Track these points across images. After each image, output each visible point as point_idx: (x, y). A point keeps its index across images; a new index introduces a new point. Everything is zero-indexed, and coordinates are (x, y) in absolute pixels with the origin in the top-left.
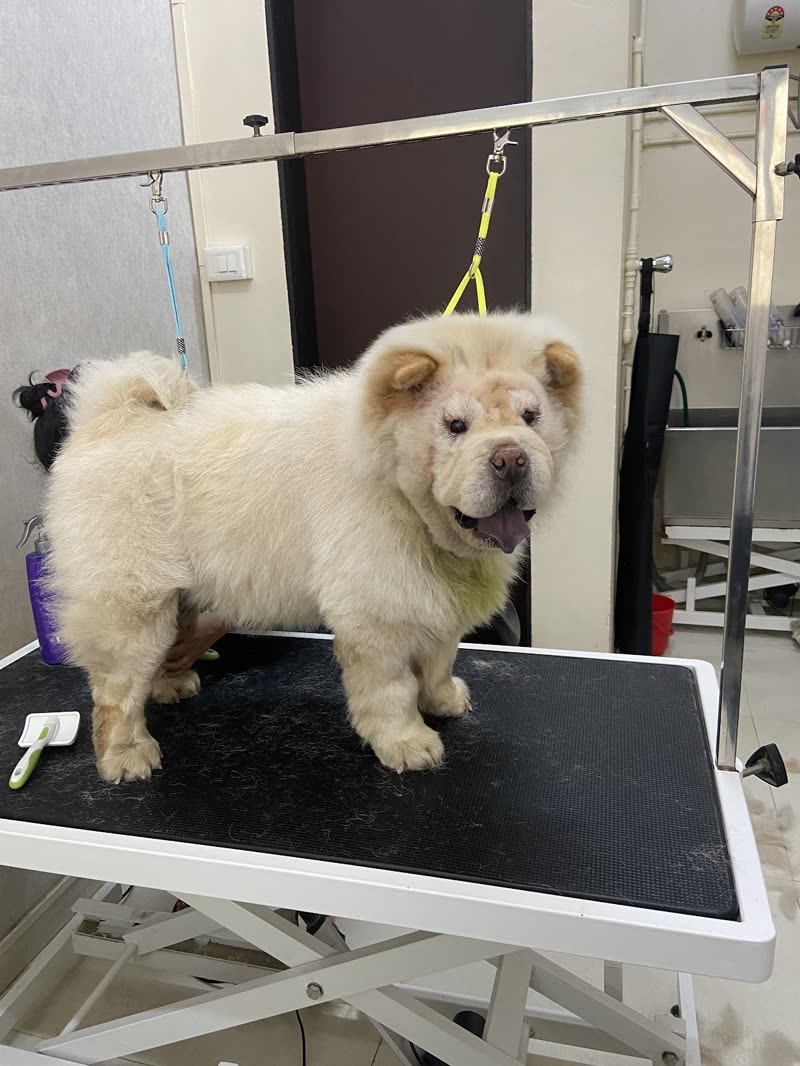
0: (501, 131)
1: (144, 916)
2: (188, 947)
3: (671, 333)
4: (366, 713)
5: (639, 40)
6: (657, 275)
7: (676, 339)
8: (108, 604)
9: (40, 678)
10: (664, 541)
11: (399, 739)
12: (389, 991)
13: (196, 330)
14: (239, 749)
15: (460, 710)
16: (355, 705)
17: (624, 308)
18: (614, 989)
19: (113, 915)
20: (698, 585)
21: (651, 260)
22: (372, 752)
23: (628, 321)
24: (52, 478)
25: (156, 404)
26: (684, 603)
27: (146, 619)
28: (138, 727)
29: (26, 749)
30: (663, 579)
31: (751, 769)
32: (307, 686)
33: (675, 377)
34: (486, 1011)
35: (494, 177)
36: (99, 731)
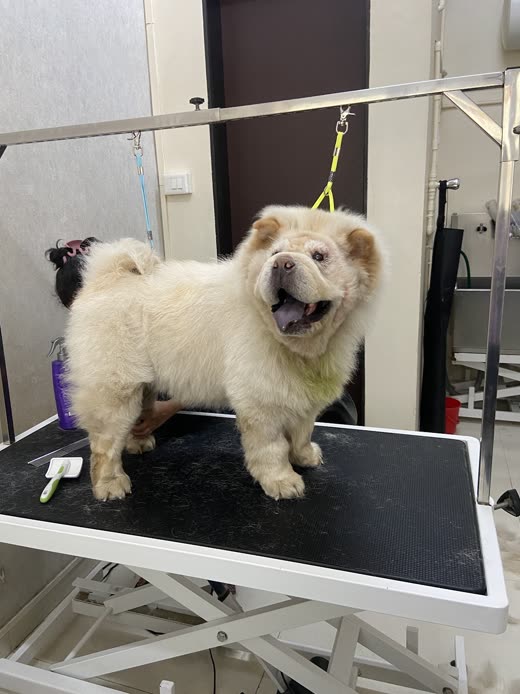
0: (345, 107)
1: (117, 590)
2: (143, 610)
3: (459, 228)
4: (256, 462)
5: (439, 43)
6: (449, 191)
7: (462, 231)
8: (101, 390)
9: (58, 438)
10: (453, 363)
11: (277, 479)
12: (267, 638)
13: (157, 224)
14: (178, 483)
15: (316, 463)
16: (249, 457)
17: (427, 212)
18: (412, 646)
19: (98, 589)
20: (476, 392)
21: (446, 182)
22: (260, 487)
23: (430, 220)
24: (71, 313)
25: (135, 271)
26: (467, 404)
27: (124, 400)
28: (118, 467)
29: (50, 479)
30: (453, 388)
31: (499, 505)
32: (221, 447)
33: (461, 256)
34: (329, 657)
35: (340, 135)
36: (95, 469)
